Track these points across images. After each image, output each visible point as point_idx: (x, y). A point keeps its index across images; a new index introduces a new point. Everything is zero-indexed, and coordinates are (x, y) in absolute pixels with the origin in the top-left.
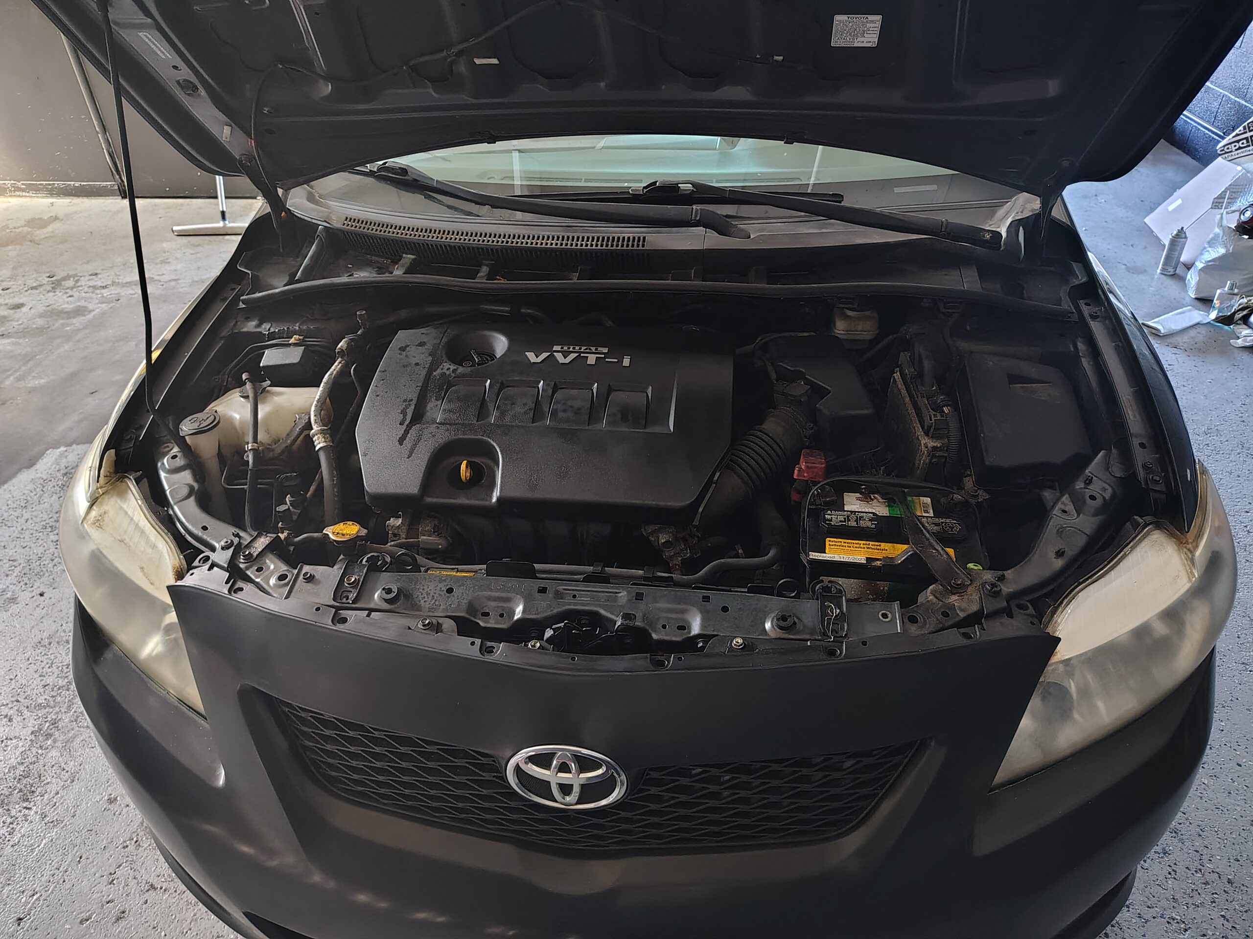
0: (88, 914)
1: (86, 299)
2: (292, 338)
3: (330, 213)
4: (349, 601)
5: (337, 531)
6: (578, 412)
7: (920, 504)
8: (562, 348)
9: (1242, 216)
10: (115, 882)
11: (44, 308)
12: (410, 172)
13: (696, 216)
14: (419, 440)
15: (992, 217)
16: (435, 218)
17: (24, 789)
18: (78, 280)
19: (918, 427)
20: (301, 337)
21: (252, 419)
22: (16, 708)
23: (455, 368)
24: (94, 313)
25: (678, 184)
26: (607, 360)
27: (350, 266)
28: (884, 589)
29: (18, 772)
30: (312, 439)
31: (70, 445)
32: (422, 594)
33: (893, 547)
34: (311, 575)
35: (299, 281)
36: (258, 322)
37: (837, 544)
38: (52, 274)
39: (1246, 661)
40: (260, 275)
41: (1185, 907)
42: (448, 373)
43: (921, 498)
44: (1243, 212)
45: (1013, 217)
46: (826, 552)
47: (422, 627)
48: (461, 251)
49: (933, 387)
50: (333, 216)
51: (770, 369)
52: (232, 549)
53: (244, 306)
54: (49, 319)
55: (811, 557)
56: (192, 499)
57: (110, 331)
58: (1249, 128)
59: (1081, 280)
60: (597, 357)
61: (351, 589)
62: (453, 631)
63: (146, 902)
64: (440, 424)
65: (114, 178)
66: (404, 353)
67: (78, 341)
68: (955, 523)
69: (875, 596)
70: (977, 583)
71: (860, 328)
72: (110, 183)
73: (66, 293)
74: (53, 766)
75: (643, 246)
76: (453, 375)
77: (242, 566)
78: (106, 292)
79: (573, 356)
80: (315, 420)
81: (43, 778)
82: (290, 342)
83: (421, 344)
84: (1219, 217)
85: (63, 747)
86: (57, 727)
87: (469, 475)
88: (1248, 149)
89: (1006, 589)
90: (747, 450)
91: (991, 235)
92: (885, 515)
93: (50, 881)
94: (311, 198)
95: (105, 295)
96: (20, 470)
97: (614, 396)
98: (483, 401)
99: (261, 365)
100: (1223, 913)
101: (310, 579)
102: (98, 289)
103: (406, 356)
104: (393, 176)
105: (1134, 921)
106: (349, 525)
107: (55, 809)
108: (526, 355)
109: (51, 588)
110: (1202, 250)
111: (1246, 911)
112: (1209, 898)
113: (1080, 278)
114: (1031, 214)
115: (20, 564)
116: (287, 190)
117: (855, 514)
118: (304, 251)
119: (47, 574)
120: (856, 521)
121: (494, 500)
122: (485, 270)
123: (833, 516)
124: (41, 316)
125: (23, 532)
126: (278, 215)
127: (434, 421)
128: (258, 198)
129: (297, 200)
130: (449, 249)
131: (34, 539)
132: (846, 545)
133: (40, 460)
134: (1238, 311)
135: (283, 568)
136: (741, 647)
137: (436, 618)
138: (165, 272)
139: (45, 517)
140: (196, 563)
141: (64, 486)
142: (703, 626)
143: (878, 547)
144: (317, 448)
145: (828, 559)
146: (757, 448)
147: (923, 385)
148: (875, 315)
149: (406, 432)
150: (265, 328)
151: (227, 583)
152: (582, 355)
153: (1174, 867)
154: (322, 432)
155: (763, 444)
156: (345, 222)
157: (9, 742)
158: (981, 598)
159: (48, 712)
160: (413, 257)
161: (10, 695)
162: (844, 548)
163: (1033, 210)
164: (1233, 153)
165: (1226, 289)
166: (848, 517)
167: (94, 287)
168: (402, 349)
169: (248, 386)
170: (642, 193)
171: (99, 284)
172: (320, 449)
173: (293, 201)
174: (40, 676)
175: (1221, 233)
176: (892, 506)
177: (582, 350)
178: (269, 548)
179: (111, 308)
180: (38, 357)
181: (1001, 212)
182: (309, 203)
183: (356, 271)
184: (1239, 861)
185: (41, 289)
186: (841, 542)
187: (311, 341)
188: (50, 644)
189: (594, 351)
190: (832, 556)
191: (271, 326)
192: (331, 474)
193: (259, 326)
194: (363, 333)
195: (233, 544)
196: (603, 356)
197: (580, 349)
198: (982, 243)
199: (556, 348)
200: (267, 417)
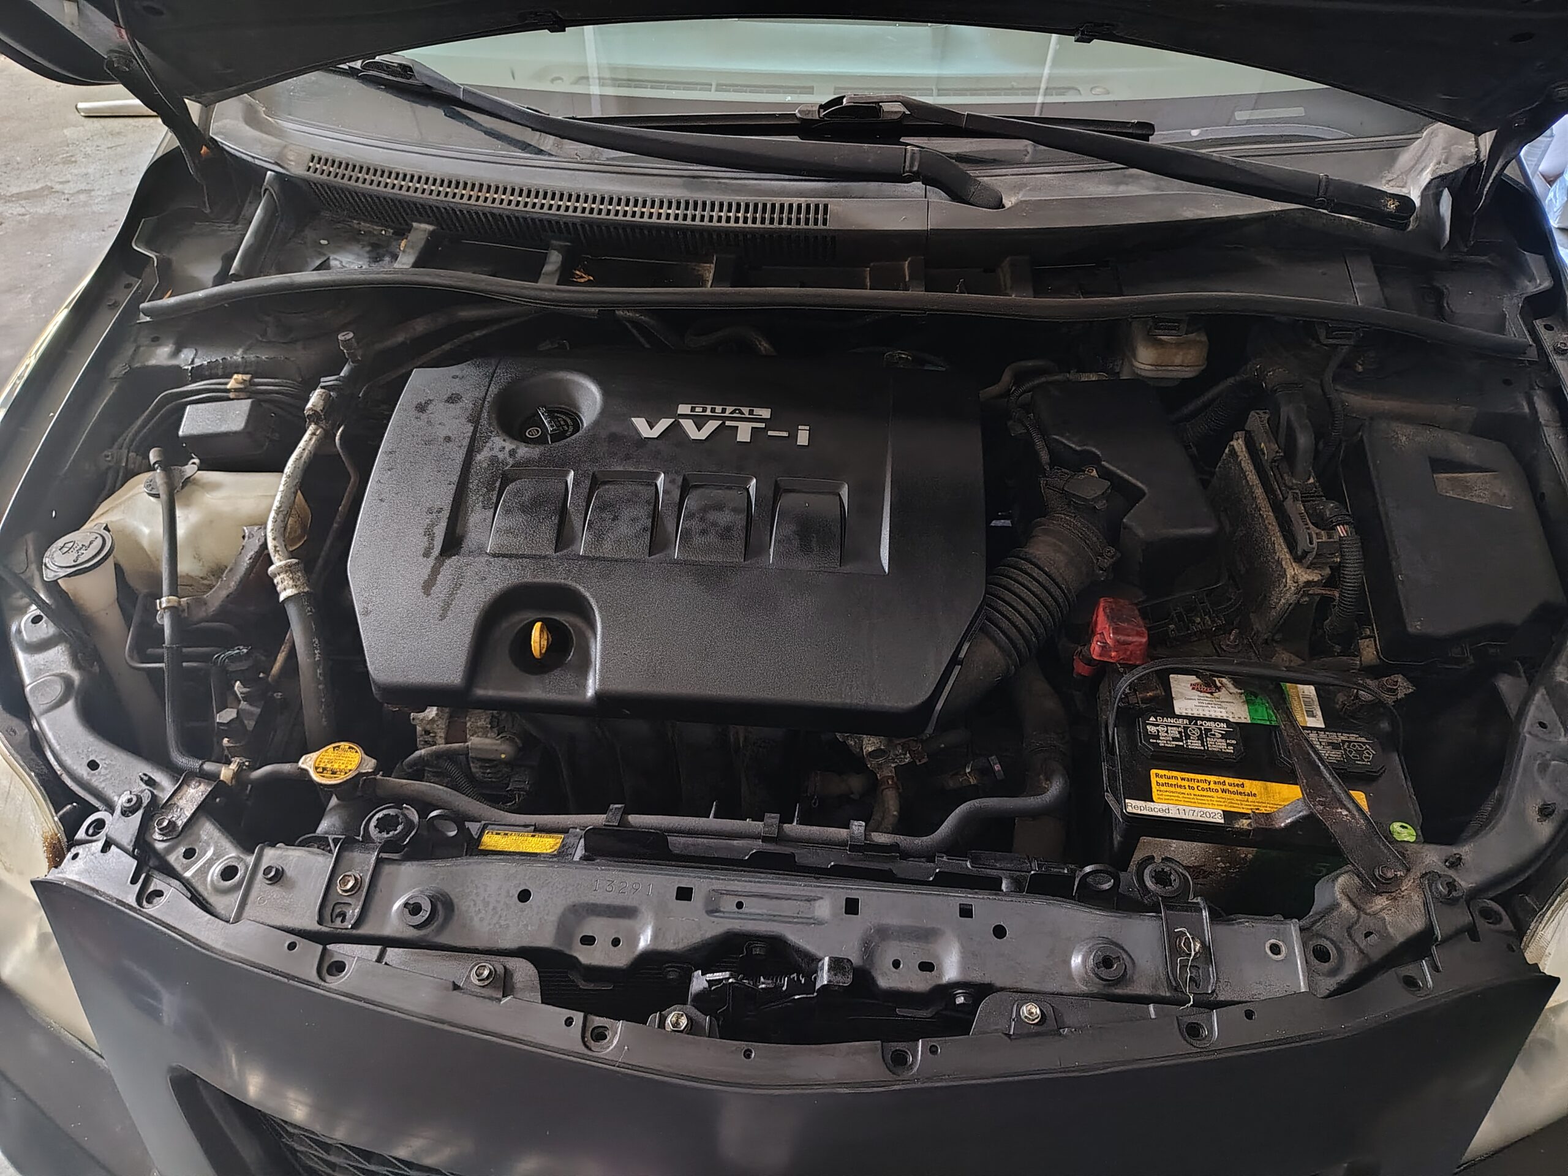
2: (231, 377)
3: (285, 147)
4: (345, 923)
5: (322, 765)
6: (726, 533)
7: (1299, 698)
8: (693, 409)
12: (418, 73)
13: (912, 165)
14: (457, 586)
15: (1391, 166)
16: (465, 156)
19: (1280, 544)
20: (247, 377)
21: (166, 537)
23: (514, 447)
25: (879, 103)
26: (770, 433)
27: (323, 242)
28: (1246, 856)
30: (273, 580)
32: (475, 905)
33: (1266, 789)
34: (277, 870)
35: (237, 277)
36: (174, 347)
37: (1170, 781)
40: (173, 257)
42: (501, 456)
43: (1299, 686)
45: (1434, 171)
46: (1154, 799)
47: (477, 983)
48: (512, 225)
49: (1309, 479)
50: (289, 153)
51: (1039, 444)
52: (139, 814)
53: (148, 319)
55: (1129, 809)
56: (70, 705)
59: (1540, 285)
60: (752, 428)
61: (349, 900)
62: (532, 989)
64: (494, 556)
66: (424, 416)
68: (1364, 744)
69: (1228, 865)
70: (1416, 872)
71: (1178, 360)
75: (825, 223)
76: (511, 461)
77: (160, 846)
79: (711, 426)
80: (275, 547)
82: (228, 387)
83: (453, 399)
87: (546, 643)
89: (1466, 882)
90: (1009, 596)
91: (1397, 204)
92: (1244, 721)
94: (251, 118)
97: (787, 501)
98: (563, 512)
99: (180, 433)
101: (277, 877)
103: (429, 422)
104: (390, 78)
106: (343, 750)
108: (632, 423)
113: (1538, 281)
114: (1461, 165)
116: (208, 106)
117: (1196, 724)
118: (246, 212)
120: (1200, 738)
121: (590, 693)
122: (555, 259)
123: (1160, 728)
126: (195, 152)
127: (481, 550)
129: (228, 120)
130: (490, 219)
132: (1186, 783)
135: (231, 853)
136: (1036, 1021)
137: (502, 959)
140: (81, 834)
142: (964, 965)
143: (1240, 789)
144: (282, 598)
145: (1159, 814)
146: (1025, 593)
147: (1293, 474)
148: (1204, 338)
149: (435, 572)
150: (187, 358)
151: (134, 881)
152: (728, 423)
154: (288, 569)
155: (1034, 587)
156: (311, 164)
158: (1425, 904)
160: (430, 228)
162: (1183, 791)
163: (1464, 158)
166: (1186, 728)
168: (421, 408)
169: (158, 475)
170: (817, 118)
172: (288, 599)
173: (219, 124)
176: (1253, 704)
177: (726, 414)
178: (204, 809)
181: (1406, 157)
182: (248, 128)
183: (334, 253)
186: (1176, 778)
187: (266, 384)
189: (747, 416)
190: (1165, 807)
191: (196, 355)
192: (310, 645)
193: (176, 353)
194: (352, 371)
195: (141, 803)
196: (763, 425)
197: (724, 411)
198: (1383, 218)
199: (684, 409)
200: (195, 534)
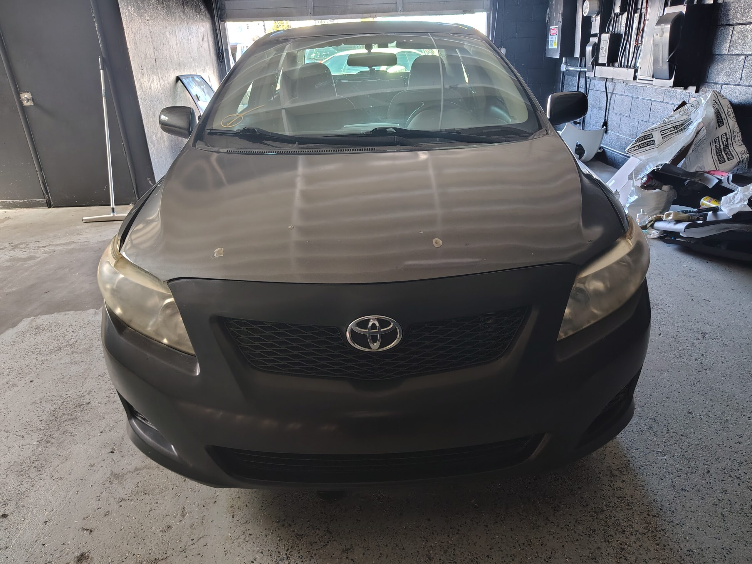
0: (87, 515)
1: (34, 253)
9: (642, 180)
10: (100, 500)
11: (9, 258)
13: (397, 140)
17: (37, 466)
18: (28, 244)
22: (25, 432)
24: (41, 258)
29: (32, 459)
31: (37, 316)
38: (11, 242)
39: (675, 354)
41: (664, 447)
44: (642, 178)
54: (13, 262)
57: (52, 265)
58: (638, 141)
63: (121, 506)
65: (44, 197)
67: (33, 271)
72: (42, 199)
73: (22, 250)
74: (53, 454)
78: (46, 249)
81: (47, 460)
84: (632, 182)
85: (57, 446)
86: (52, 437)
88: (639, 150)
93: (61, 504)
95: (46, 250)
96: (7, 329)
100: (681, 447)
102: (40, 248)
105: (641, 454)
107: (58, 473)
109: (37, 378)
110: (628, 199)
111: (691, 445)
112: (673, 442)
115: (15, 370)
119: (33, 373)
124: (7, 261)
125: (15, 355)
128: (130, 204)
131: (22, 358)
133: (19, 324)
134: (649, 223)
138: (80, 238)
139: (27, 348)
141: (36, 334)
153: (656, 433)
157: (24, 447)
159: (45, 432)
161: (21, 426)
164: (633, 152)
165: (641, 213)
167: (39, 247)
171: (41, 245)
174: (38, 417)
175: (634, 189)
179: (51, 255)
180: (9, 279)
184: (684, 427)
185: (6, 249)
188: (41, 402)
